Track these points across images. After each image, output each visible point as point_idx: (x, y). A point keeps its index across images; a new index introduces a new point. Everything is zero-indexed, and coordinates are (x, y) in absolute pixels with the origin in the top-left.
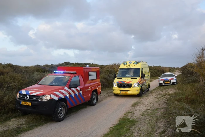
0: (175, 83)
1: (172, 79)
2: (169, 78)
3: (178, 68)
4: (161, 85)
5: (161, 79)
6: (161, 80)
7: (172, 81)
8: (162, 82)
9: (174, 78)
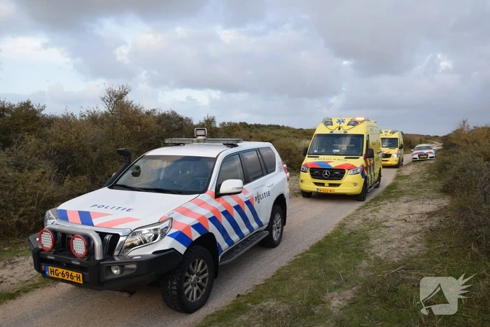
0: (433, 157)
1: (430, 153)
2: (425, 151)
3: (437, 137)
4: (415, 161)
5: (414, 152)
6: (416, 154)
7: (430, 155)
8: (416, 156)
9: (432, 151)
